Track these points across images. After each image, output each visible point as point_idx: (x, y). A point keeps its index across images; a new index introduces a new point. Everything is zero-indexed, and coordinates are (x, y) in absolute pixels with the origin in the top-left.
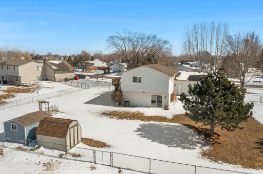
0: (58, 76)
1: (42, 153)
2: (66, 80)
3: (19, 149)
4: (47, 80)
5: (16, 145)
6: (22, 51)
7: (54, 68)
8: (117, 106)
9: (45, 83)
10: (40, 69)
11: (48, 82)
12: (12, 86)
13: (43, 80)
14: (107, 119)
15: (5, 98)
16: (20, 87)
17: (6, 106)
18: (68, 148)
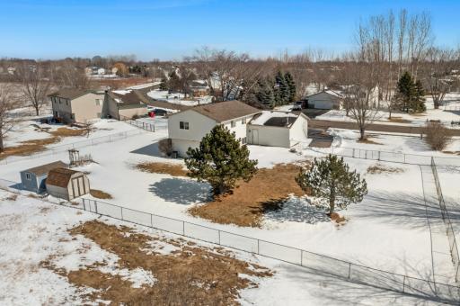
0: (122, 112)
1: (47, 201)
2: (135, 117)
3: (32, 196)
4: (110, 117)
5: (29, 193)
6: (116, 57)
7: (118, 101)
8: (165, 157)
9: (104, 123)
10: (101, 103)
11: (110, 120)
12: (65, 126)
13: (106, 117)
14: (138, 172)
15: (48, 143)
16: (73, 128)
17: (44, 153)
18: (71, 197)
